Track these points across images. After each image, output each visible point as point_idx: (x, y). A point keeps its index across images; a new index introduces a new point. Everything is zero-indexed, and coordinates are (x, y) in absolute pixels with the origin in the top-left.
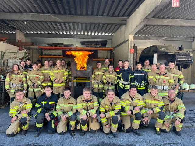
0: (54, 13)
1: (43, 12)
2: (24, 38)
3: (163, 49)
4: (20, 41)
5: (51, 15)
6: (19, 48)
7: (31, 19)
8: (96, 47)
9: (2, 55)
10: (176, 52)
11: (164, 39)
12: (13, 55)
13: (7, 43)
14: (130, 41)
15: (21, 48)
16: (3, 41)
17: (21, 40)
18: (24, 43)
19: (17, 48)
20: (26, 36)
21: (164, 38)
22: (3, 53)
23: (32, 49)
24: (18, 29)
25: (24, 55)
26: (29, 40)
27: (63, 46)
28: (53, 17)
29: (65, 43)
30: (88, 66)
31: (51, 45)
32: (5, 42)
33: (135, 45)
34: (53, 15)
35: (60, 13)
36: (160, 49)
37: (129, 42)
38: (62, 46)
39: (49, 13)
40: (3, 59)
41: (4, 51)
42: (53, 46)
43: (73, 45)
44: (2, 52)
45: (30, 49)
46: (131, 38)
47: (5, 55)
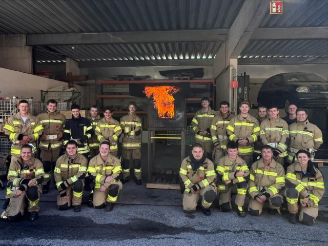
0: (113, 31)
1: (97, 31)
2: (78, 69)
3: (294, 79)
4: (70, 75)
5: (109, 34)
6: (69, 85)
7: (80, 42)
8: (185, 79)
9: (42, 95)
10: (313, 85)
11: (308, 62)
12: (57, 95)
13: (50, 78)
14: (231, 68)
15: (71, 85)
16: (45, 75)
17: (71, 73)
18: (77, 76)
19: (67, 84)
20: (80, 67)
21: (308, 60)
22: (44, 93)
23: (89, 85)
24: (68, 57)
25: (71, 96)
26: (85, 71)
27: (132, 79)
28: (112, 36)
29: (138, 74)
30: (177, 112)
31: (115, 79)
32: (48, 77)
33: (247, 74)
34: (112, 33)
35: (121, 30)
36: (289, 80)
37: (229, 70)
38: (130, 80)
39: (105, 30)
40: (43, 102)
41: (45, 89)
42: (118, 79)
43: (149, 77)
44: (42, 91)
45: (85, 86)
46: (234, 62)
47: (46, 95)
